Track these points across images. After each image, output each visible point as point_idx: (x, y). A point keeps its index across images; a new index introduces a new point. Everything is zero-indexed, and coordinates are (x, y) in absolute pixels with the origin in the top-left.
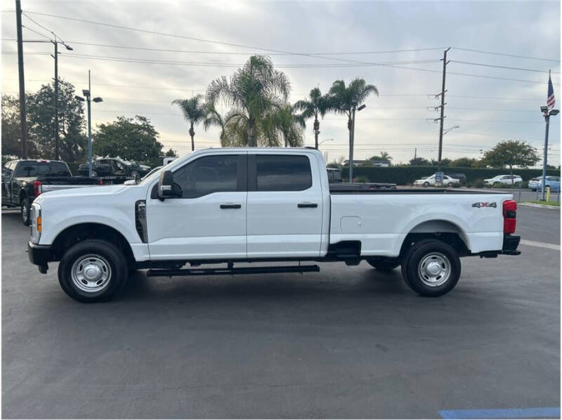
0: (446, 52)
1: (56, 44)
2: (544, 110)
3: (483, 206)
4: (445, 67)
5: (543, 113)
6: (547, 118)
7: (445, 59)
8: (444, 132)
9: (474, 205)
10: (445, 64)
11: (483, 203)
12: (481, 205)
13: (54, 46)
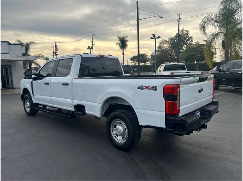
1: (179, 15)
3: (146, 89)
9: (139, 88)
11: (145, 86)
12: (144, 88)
13: (178, 16)
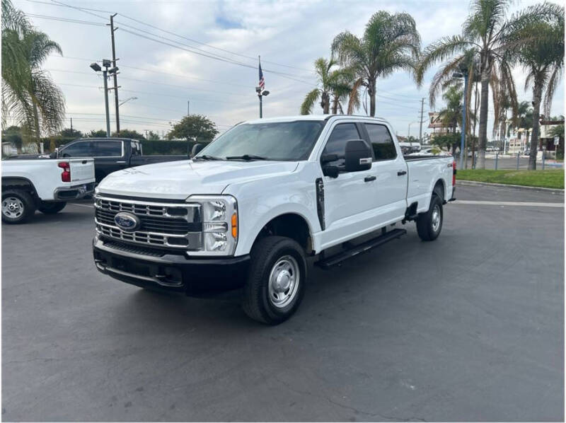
0: (112, 17)
2: (258, 91)
4: (113, 34)
5: (258, 93)
6: (260, 97)
7: (112, 25)
8: (119, 103)
10: (113, 31)
